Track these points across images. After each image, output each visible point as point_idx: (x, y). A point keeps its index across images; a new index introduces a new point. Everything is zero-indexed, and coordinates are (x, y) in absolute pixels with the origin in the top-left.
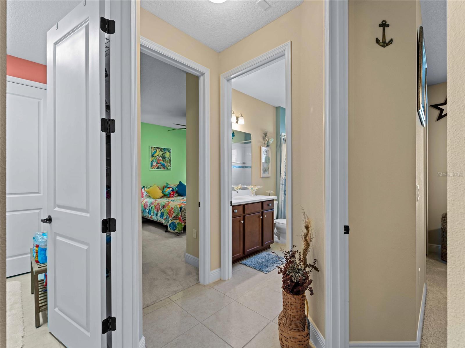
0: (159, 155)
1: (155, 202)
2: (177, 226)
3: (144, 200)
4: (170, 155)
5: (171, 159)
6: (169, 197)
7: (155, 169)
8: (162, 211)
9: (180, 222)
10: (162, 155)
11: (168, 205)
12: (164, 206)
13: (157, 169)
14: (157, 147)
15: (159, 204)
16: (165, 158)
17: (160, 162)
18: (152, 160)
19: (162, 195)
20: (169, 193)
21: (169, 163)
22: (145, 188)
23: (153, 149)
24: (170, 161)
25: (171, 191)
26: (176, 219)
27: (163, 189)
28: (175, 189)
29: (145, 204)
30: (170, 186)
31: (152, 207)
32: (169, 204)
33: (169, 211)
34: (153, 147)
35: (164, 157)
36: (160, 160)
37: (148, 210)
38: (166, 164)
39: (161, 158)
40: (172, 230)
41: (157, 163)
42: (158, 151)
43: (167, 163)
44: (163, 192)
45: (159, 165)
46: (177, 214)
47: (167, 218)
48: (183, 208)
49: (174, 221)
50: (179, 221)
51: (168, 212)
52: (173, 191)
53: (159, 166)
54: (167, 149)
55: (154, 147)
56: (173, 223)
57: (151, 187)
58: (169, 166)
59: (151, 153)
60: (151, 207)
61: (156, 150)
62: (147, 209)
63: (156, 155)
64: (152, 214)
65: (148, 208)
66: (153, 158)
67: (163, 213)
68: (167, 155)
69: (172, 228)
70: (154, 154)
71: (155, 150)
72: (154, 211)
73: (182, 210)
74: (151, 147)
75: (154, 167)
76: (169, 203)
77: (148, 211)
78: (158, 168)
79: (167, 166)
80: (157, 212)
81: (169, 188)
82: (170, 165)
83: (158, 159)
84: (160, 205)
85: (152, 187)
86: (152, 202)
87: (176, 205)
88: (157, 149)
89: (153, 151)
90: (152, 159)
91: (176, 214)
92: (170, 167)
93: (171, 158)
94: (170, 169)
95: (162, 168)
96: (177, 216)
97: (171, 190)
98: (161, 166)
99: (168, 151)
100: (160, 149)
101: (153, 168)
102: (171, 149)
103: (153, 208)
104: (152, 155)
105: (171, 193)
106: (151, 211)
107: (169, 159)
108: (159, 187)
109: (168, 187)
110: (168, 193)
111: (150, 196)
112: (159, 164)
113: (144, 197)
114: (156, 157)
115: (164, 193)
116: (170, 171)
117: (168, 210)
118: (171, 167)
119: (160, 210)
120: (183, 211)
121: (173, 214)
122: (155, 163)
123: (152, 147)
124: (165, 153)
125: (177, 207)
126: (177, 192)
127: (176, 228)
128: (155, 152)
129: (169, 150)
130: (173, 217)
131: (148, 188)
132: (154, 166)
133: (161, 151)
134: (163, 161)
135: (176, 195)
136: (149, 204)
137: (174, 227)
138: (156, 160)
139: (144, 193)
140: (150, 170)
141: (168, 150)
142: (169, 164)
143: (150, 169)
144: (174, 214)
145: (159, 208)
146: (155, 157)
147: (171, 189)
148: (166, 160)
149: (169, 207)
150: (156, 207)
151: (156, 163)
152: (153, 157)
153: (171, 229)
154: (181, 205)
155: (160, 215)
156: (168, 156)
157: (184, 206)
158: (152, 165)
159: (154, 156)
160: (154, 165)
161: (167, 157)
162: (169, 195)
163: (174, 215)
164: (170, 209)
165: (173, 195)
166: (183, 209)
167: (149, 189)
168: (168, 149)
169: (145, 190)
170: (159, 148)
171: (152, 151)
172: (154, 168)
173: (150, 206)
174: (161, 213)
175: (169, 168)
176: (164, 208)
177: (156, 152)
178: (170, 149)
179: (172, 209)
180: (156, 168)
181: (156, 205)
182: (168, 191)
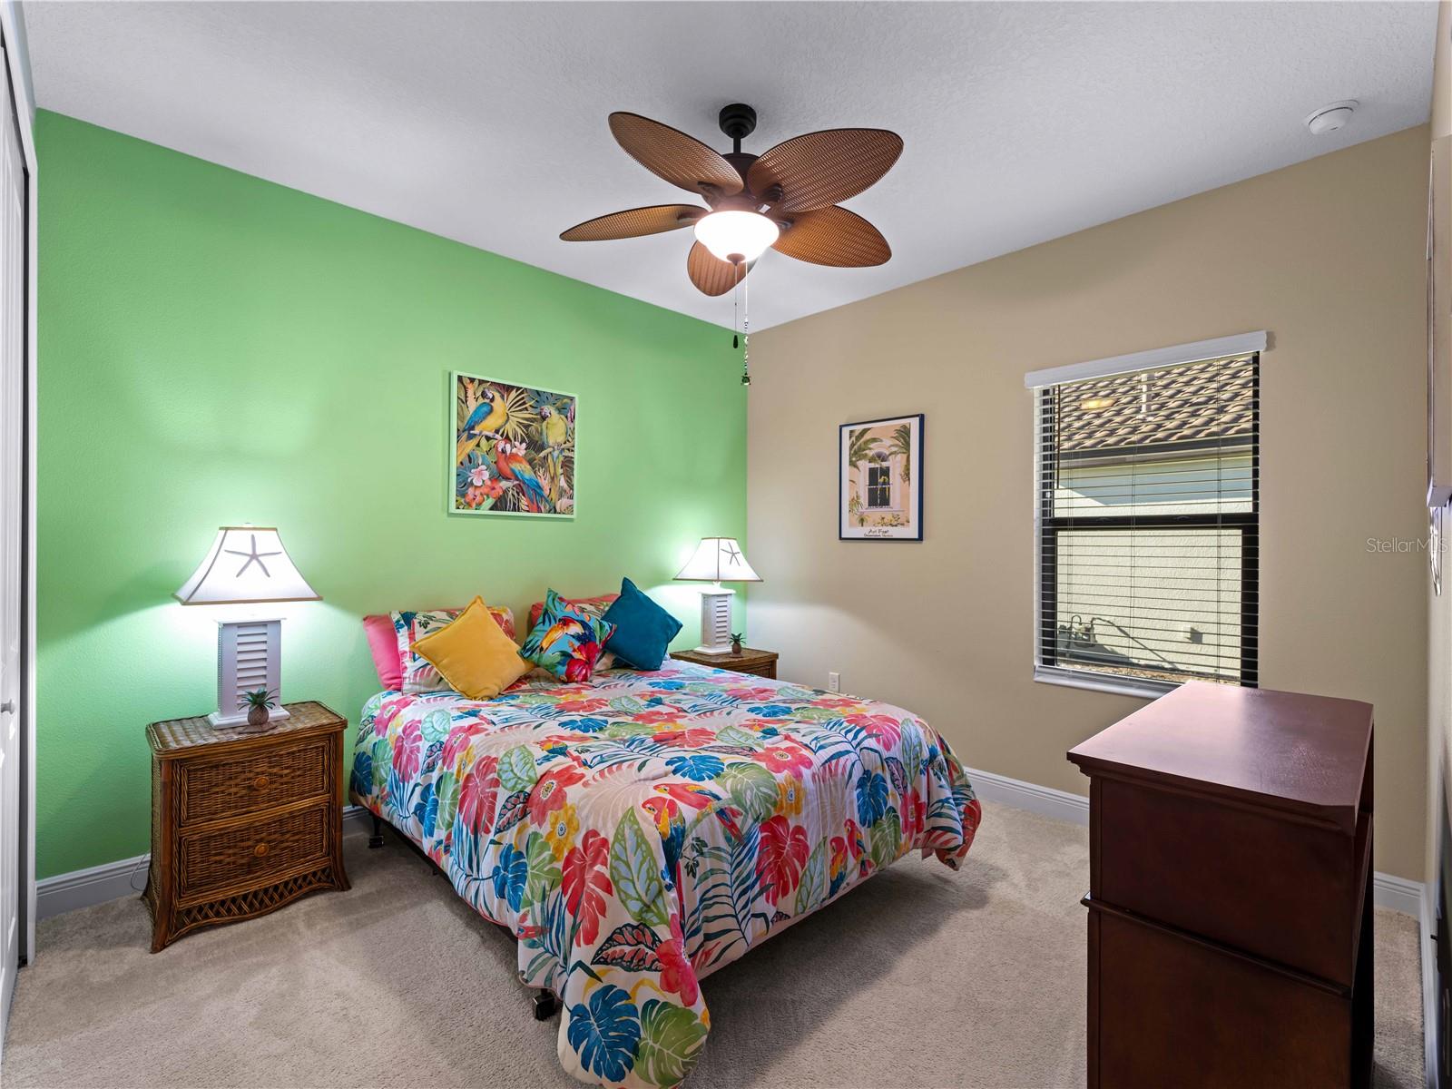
0: (511, 428)
1: (464, 745)
2: (646, 1039)
3: (404, 711)
4: (570, 433)
5: (576, 456)
6: (564, 678)
7: (485, 510)
8: (510, 837)
9: (675, 999)
10: (527, 427)
11: (558, 799)
12: (528, 798)
13: (491, 509)
14: (493, 384)
15: (488, 764)
16: (542, 448)
17: (513, 471)
18: (463, 457)
19: (518, 667)
20: (564, 654)
21: (562, 478)
22: (417, 626)
23: (470, 393)
24: (568, 464)
25: (577, 644)
26: (635, 964)
27: (531, 625)
28: (601, 626)
29: (399, 739)
30: (568, 611)
31: (441, 778)
32: (573, 792)
33: (568, 862)
34: (472, 380)
35: (535, 445)
36: (514, 457)
37: (418, 790)
38: (545, 483)
39: (521, 450)
40: (598, 1071)
41: (499, 475)
42: (500, 405)
43: (553, 478)
44: (527, 650)
45: (504, 484)
46: (647, 908)
47: (549, 919)
48: (688, 842)
49: (618, 977)
50: (669, 986)
51: (559, 865)
52: (585, 640)
53: (505, 492)
54: (552, 400)
55: (481, 382)
56: (608, 1000)
57: (452, 614)
58: (561, 496)
59: (460, 417)
60: (435, 776)
61: (492, 400)
62: (412, 783)
63: (488, 426)
64: (441, 834)
65: (417, 777)
66: (473, 442)
67: (520, 855)
68: (554, 431)
69: (602, 1057)
70: (478, 423)
71: (484, 395)
72: (452, 817)
73: (682, 862)
74: (460, 378)
75: (479, 499)
76: (568, 778)
77: (416, 799)
78: (500, 504)
79: (554, 495)
80: (475, 832)
81: (566, 622)
82: (571, 487)
83: (504, 451)
84: (496, 783)
85: (458, 622)
86: (444, 738)
87: (630, 816)
88: (497, 395)
89: (473, 405)
90: (468, 450)
91: (635, 906)
92: (571, 497)
93: (576, 449)
94: (570, 509)
95: (524, 502)
96: (640, 930)
97: (578, 637)
98: (520, 489)
99: (561, 410)
100: (514, 394)
101: (469, 505)
102: (577, 400)
103: (449, 789)
104: (462, 426)
105: (577, 655)
106: (434, 811)
107: (566, 453)
108: (505, 617)
109: (560, 615)
110: (557, 657)
111: (441, 679)
112: (507, 479)
113: (406, 687)
114: (488, 438)
115: (535, 656)
116: (571, 520)
117: (558, 849)
118: (575, 502)
119: (499, 831)
120: (691, 871)
121: (603, 910)
122: (480, 477)
123: (466, 382)
124: (544, 418)
125: (641, 839)
126: (608, 647)
127: (635, 1049)
128: (485, 409)
129: (565, 406)
130: (610, 940)
131: (432, 625)
132: (478, 493)
133: (520, 404)
134: (531, 462)
135: (603, 663)
136: (424, 746)
137: (612, 1046)
138: (491, 459)
139: (407, 662)
140: (451, 515)
141: (559, 404)
142: (563, 483)
143: (453, 509)
144: (612, 901)
145: (492, 809)
146: (484, 441)
147: (576, 629)
148: (545, 458)
149: (570, 822)
150: (465, 787)
151: (486, 475)
152: (471, 437)
153: (585, 1065)
154: (672, 808)
155: (496, 870)
156: (561, 439)
157: (698, 821)
158: (464, 485)
159: (476, 431)
160: (477, 482)
161: (551, 442)
162: (562, 669)
163: (620, 914)
164: (579, 845)
165: (588, 664)
166: (688, 853)
167: (440, 634)
168: (559, 397)
169: (412, 637)
170: (509, 388)
171: (463, 401)
172: (479, 505)
173: (430, 768)
174: (505, 857)
175: (562, 504)
176: (524, 814)
177: (491, 410)
178: (572, 399)
179: (596, 846)
180: (489, 502)
181: (469, 777)
182: (556, 642)
